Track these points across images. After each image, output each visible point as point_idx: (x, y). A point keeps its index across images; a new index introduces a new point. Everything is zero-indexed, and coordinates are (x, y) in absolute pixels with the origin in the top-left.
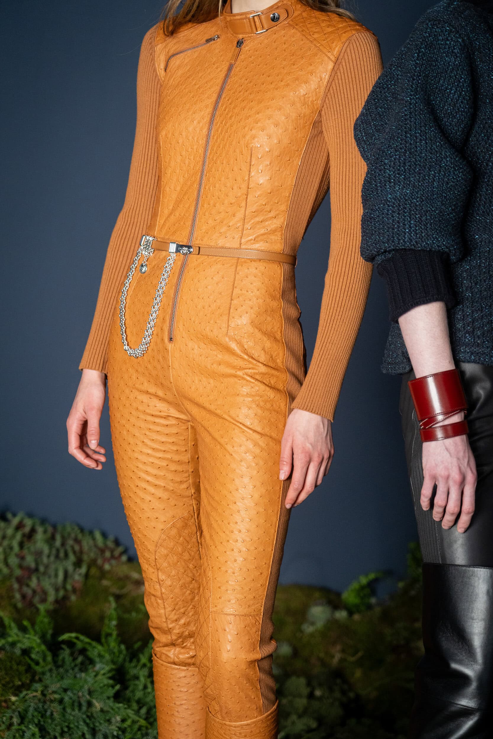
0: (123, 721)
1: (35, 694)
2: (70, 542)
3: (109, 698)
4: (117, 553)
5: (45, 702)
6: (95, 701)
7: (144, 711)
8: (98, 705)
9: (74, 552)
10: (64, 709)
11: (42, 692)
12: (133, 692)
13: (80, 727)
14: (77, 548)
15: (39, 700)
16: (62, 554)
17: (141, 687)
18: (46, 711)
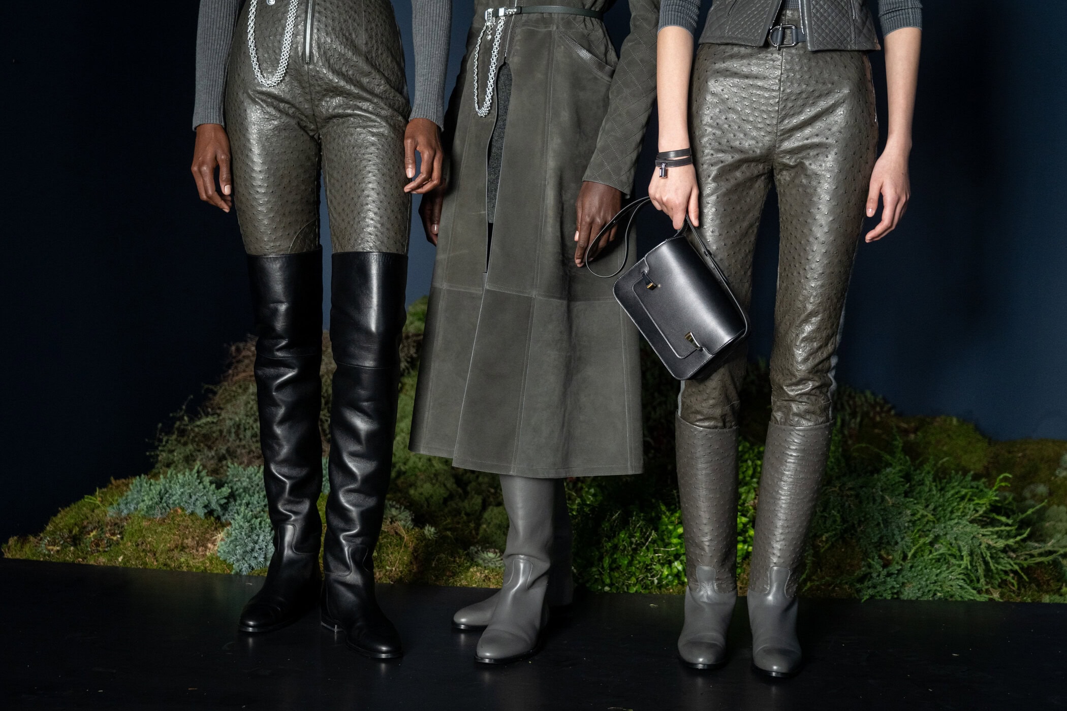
0: (913, 515)
1: (834, 489)
2: (845, 398)
3: (899, 495)
4: (885, 409)
5: (842, 496)
6: (887, 497)
7: (931, 507)
8: (890, 500)
9: (849, 405)
10: (861, 502)
11: (840, 487)
12: (920, 492)
13: (875, 517)
14: (851, 402)
15: (838, 494)
16: (839, 406)
17: (927, 489)
18: (844, 504)
